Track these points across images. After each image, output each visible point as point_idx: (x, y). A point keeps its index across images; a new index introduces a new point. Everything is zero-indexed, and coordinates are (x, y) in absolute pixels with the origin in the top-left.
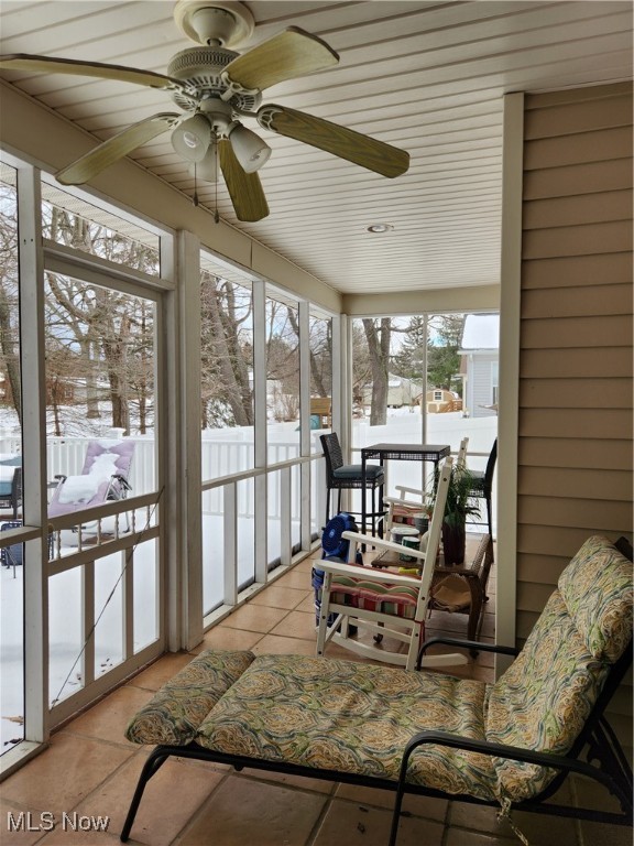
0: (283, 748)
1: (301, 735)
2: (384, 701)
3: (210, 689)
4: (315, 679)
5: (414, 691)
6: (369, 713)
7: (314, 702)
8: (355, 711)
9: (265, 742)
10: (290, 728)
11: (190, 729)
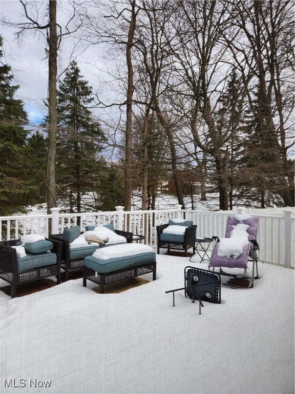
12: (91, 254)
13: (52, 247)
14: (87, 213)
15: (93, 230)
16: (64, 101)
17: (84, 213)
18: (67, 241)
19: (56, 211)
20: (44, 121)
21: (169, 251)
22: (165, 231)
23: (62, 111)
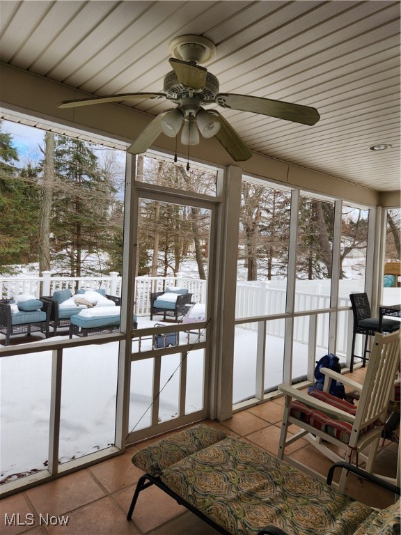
0: (199, 501)
1: (212, 497)
2: (284, 495)
3: (185, 449)
4: (247, 464)
5: (311, 495)
6: (267, 499)
7: (236, 479)
8: (259, 494)
9: (190, 493)
10: (208, 489)
11: (159, 469)
12: (77, 313)
13: (42, 307)
14: (88, 278)
15: (83, 293)
16: (64, 143)
17: (83, 278)
18: (57, 303)
19: (47, 274)
20: (39, 166)
21: (165, 318)
22: (159, 298)
23: (62, 155)
